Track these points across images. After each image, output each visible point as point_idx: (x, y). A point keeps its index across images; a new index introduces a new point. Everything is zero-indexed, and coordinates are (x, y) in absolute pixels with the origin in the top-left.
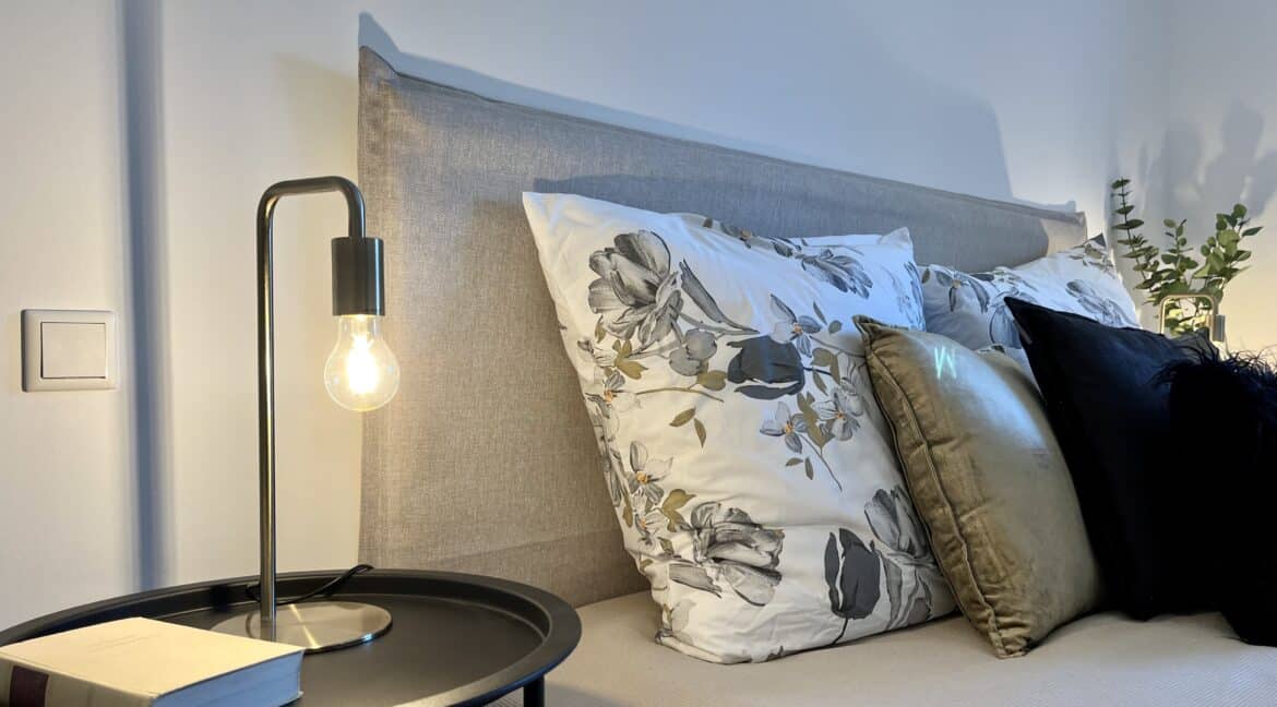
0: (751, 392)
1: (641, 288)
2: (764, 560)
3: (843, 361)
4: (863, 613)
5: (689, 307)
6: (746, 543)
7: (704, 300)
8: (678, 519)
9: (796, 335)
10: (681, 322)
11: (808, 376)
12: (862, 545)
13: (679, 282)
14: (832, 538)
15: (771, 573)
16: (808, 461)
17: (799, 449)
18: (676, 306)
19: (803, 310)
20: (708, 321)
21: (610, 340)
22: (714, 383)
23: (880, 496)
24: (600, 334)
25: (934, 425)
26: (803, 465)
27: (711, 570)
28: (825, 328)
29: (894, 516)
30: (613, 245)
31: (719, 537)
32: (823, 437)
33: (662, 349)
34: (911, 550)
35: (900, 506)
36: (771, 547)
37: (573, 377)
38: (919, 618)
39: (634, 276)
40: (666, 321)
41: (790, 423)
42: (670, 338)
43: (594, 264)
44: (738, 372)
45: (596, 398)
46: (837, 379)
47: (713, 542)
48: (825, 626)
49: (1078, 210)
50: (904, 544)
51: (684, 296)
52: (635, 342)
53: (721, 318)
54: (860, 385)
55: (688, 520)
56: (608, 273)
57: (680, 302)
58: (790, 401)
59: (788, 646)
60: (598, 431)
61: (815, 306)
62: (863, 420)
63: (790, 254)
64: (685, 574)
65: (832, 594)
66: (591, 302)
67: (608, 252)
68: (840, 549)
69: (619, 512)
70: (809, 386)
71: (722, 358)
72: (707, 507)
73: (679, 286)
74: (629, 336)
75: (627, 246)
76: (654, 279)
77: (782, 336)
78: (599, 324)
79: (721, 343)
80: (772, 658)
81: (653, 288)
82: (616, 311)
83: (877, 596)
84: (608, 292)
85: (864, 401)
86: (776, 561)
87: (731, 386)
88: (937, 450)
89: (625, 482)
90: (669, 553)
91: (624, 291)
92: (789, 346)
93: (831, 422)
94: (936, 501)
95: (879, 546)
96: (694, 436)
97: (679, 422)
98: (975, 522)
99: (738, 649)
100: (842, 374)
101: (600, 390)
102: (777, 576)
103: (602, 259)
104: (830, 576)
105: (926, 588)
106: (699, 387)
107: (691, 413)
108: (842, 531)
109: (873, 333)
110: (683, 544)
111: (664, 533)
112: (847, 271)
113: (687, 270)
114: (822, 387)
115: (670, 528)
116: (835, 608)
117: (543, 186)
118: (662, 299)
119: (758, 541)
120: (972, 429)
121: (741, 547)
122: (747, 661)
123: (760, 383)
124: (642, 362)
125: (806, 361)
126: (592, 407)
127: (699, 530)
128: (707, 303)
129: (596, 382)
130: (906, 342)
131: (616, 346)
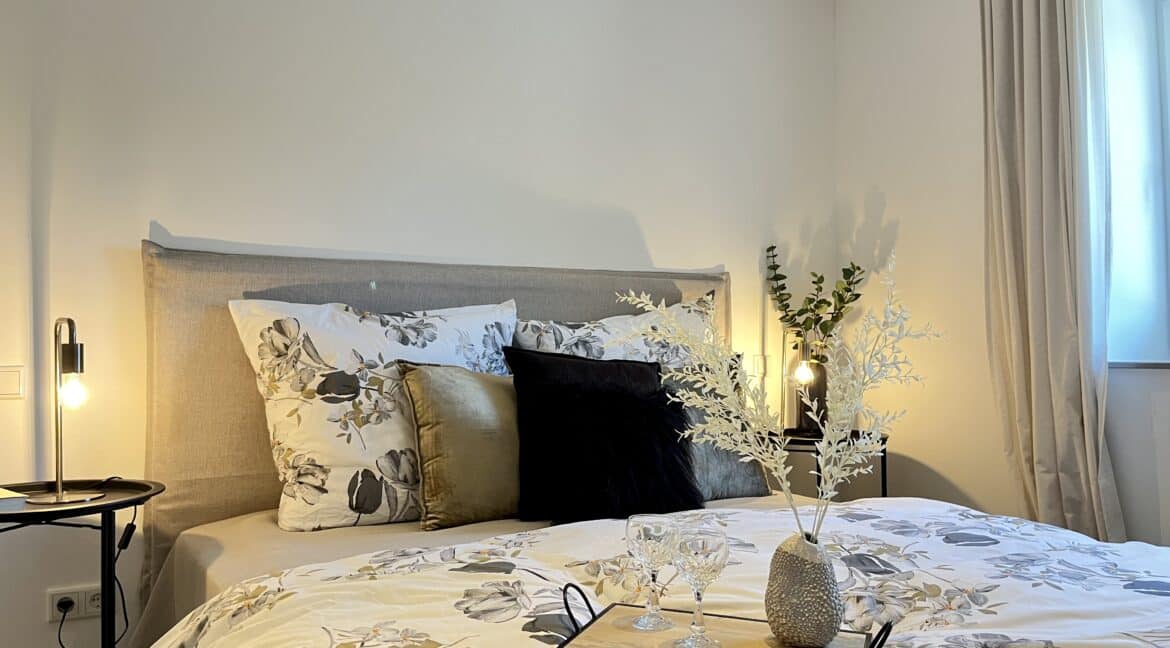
0: (327, 400)
1: (282, 348)
2: (318, 483)
4: (371, 512)
7: (313, 353)
8: (288, 463)
9: (360, 370)
10: (298, 364)
11: (362, 392)
12: (374, 477)
13: (301, 344)
14: (357, 474)
15: (322, 490)
16: (350, 435)
17: (347, 427)
20: (313, 364)
21: (267, 373)
22: (310, 395)
23: (392, 454)
26: (346, 437)
27: (297, 487)
28: (382, 365)
29: (398, 464)
30: (272, 325)
31: (302, 472)
32: (366, 421)
33: (289, 378)
34: (405, 480)
35: (403, 458)
36: (323, 477)
39: (279, 340)
40: (292, 364)
41: (345, 416)
42: (292, 372)
43: (262, 335)
44: (322, 389)
46: (381, 394)
47: (299, 475)
48: (346, 516)
49: (726, 270)
50: (401, 476)
51: (303, 351)
52: (277, 375)
53: (322, 361)
54: (396, 397)
55: (291, 463)
56: (268, 340)
57: (300, 354)
58: (348, 405)
59: (322, 525)
61: (380, 355)
62: (394, 414)
63: (385, 324)
64: (289, 491)
65: (351, 500)
66: (260, 354)
67: (270, 329)
70: (362, 396)
72: (299, 457)
74: (274, 371)
75: (279, 326)
76: (288, 342)
77: (350, 372)
78: (262, 366)
79: (318, 374)
80: (314, 530)
81: (287, 347)
82: (270, 357)
83: (379, 503)
84: (267, 349)
85: (397, 405)
86: (323, 484)
87: (319, 397)
88: (422, 430)
89: (272, 444)
90: (285, 480)
91: (274, 348)
92: (355, 376)
93: (369, 416)
95: (385, 478)
96: (296, 422)
97: (290, 415)
99: (298, 525)
100: (384, 390)
101: (265, 398)
102: (326, 491)
103: (266, 333)
104: (351, 491)
106: (301, 398)
107: (296, 410)
108: (365, 471)
109: (406, 369)
110: (290, 475)
112: (421, 333)
113: (307, 338)
114: (369, 396)
115: (286, 468)
116: (351, 506)
117: (248, 296)
118: (291, 352)
119: (317, 472)
120: (440, 419)
121: (310, 477)
122: (303, 531)
123: (333, 395)
124: (278, 384)
125: (362, 384)
127: (295, 468)
128: (314, 355)
129: (265, 393)
130: (421, 373)
131: (269, 376)
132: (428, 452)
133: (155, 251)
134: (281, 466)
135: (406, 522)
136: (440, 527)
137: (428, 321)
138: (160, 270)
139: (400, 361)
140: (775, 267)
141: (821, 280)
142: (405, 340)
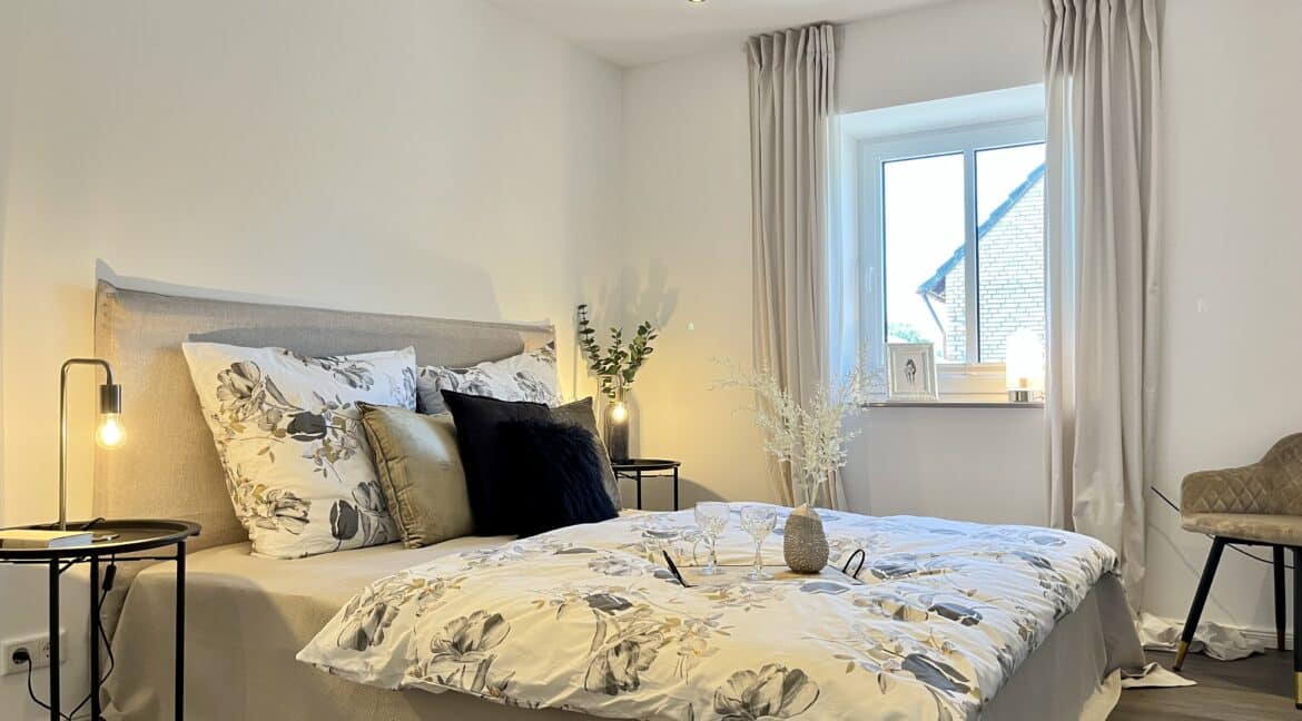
0: (298, 438)
1: (245, 390)
2: (301, 515)
3: (349, 423)
4: (349, 538)
5: (269, 398)
6: (293, 507)
7: (277, 395)
8: (261, 498)
9: (324, 411)
10: (264, 405)
11: (329, 430)
12: (350, 507)
13: (264, 386)
14: (335, 504)
15: (304, 520)
16: (325, 469)
17: (321, 464)
18: (262, 398)
19: (330, 398)
20: (279, 405)
21: (227, 414)
22: (281, 434)
23: (362, 486)
24: (223, 412)
25: (389, 451)
26: (322, 472)
27: (275, 520)
28: (341, 407)
29: (368, 494)
30: (230, 368)
31: (280, 506)
32: (336, 457)
33: (254, 419)
34: (376, 509)
35: (372, 490)
36: (305, 509)
37: (210, 433)
38: (380, 542)
39: (241, 383)
40: (257, 405)
41: (318, 451)
42: (259, 413)
43: (220, 377)
44: (292, 429)
45: (220, 442)
46: (345, 432)
47: (277, 508)
48: (329, 543)
49: (551, 324)
50: (373, 506)
51: (266, 393)
52: (241, 415)
53: (288, 404)
54: (357, 435)
55: (265, 499)
56: (228, 382)
57: (264, 396)
58: (318, 442)
59: (309, 552)
60: (222, 459)
61: (337, 397)
62: (358, 450)
63: (327, 368)
64: (264, 523)
65: (333, 528)
66: (218, 396)
67: (228, 371)
68: (339, 509)
69: (232, 498)
70: (329, 435)
71: (284, 423)
72: (274, 492)
73: (264, 388)
74: (237, 412)
75: (238, 369)
76: (251, 385)
77: (316, 413)
78: (222, 406)
79: (285, 415)
80: (302, 557)
81: (250, 389)
82: (231, 399)
83: (357, 529)
84: (227, 391)
85: (359, 442)
86: (306, 514)
87: (288, 436)
88: (390, 463)
89: (235, 483)
90: (256, 515)
91: (235, 390)
92: (320, 416)
93: (339, 451)
94: (388, 486)
95: (359, 508)
96: (269, 459)
97: (261, 453)
98: (403, 495)
99: (285, 554)
100: (347, 429)
101: (222, 438)
102: (308, 522)
103: (224, 375)
104: (332, 521)
105: (384, 527)
106: (273, 437)
107: (268, 448)
108: (341, 502)
109: (365, 409)
110: (263, 510)
111: (254, 506)
112: (359, 376)
113: (269, 380)
114: (336, 435)
115: (256, 503)
116: (334, 535)
117: (194, 338)
118: (255, 394)
119: (298, 505)
120: (407, 452)
121: (290, 510)
122: (290, 558)
123: (304, 434)
124: (243, 424)
125: (328, 423)
126: (219, 447)
127: (270, 503)
128: (279, 396)
129: (221, 435)
130: (381, 413)
131: (230, 417)
132: (401, 481)
133: (110, 290)
134: (250, 503)
135: (375, 545)
136: (423, 546)
137: (358, 365)
138: (117, 310)
139: (359, 403)
140: (585, 323)
141: (619, 335)
142: (352, 384)
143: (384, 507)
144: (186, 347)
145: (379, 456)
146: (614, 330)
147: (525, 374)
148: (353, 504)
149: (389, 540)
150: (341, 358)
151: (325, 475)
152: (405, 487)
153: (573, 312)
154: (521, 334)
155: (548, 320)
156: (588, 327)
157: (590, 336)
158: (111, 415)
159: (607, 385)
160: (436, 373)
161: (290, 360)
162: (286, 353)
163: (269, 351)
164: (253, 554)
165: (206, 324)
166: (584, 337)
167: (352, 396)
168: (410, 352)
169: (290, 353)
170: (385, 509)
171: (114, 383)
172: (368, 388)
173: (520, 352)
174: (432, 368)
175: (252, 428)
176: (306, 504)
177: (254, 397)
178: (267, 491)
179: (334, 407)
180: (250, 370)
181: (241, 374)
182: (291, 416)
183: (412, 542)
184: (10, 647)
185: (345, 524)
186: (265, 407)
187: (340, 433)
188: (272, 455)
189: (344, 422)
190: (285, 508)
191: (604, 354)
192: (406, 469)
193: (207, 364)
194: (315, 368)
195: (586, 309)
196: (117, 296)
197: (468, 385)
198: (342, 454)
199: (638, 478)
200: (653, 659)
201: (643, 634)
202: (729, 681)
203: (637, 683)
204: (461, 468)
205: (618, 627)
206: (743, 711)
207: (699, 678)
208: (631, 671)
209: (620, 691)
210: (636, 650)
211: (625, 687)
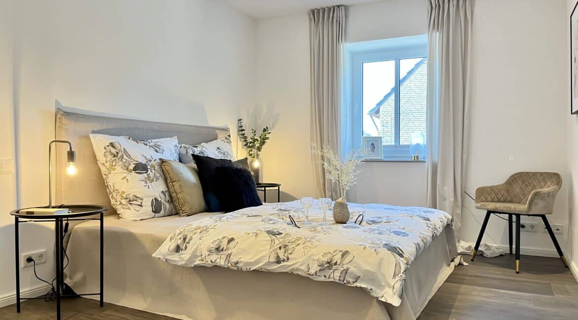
0: (137, 173)
1: (115, 153)
2: (140, 204)
3: (156, 167)
4: (159, 213)
5: (125, 157)
6: (136, 201)
8: (123, 197)
9: (147, 162)
10: (123, 160)
11: (149, 170)
14: (153, 200)
15: (141, 205)
17: (147, 183)
18: (122, 157)
19: (149, 157)
20: (128, 159)
21: (108, 163)
22: (131, 171)
23: (163, 192)
24: (106, 162)
25: (173, 178)
26: (147, 187)
27: (129, 206)
28: (153, 161)
29: (165, 195)
30: (109, 144)
32: (152, 181)
33: (119, 165)
35: (167, 194)
36: (141, 201)
37: (100, 169)
38: (170, 214)
39: (113, 151)
40: (120, 160)
41: (145, 179)
42: (121, 163)
43: (105, 148)
44: (135, 169)
45: (105, 174)
46: (155, 170)
47: (130, 201)
48: (151, 215)
50: (167, 200)
51: (124, 155)
52: (114, 164)
53: (132, 159)
54: (160, 172)
55: (125, 197)
56: (108, 150)
57: (123, 156)
58: (145, 175)
59: (143, 218)
60: (105, 181)
61: (151, 156)
62: (160, 178)
63: (146, 145)
64: (124, 207)
65: (152, 209)
66: (105, 156)
67: (108, 146)
68: (154, 201)
69: (110, 197)
70: (149, 172)
71: (132, 167)
72: (129, 194)
73: (123, 153)
74: (112, 162)
75: (112, 145)
76: (118, 151)
77: (144, 163)
78: (106, 160)
79: (132, 163)
80: (141, 220)
81: (117, 153)
82: (110, 157)
83: (161, 209)
84: (108, 154)
85: (160, 175)
86: (142, 203)
87: (133, 172)
88: (174, 183)
89: (112, 191)
90: (121, 203)
91: (111, 153)
92: (145, 164)
93: (153, 179)
94: (173, 192)
95: (162, 201)
96: (126, 181)
97: (123, 179)
98: (180, 196)
99: (134, 219)
101: (106, 173)
102: (142, 206)
103: (107, 147)
104: (152, 206)
105: (171, 209)
106: (127, 172)
107: (126, 177)
108: (155, 199)
109: (163, 161)
110: (124, 201)
112: (159, 148)
113: (124, 149)
114: (152, 172)
115: (121, 199)
116: (153, 211)
117: (93, 132)
118: (120, 155)
119: (138, 200)
120: (180, 179)
122: (136, 221)
123: (139, 171)
124: (116, 167)
125: (149, 167)
126: (104, 176)
127: (127, 199)
128: (129, 156)
129: (105, 171)
130: (169, 163)
131: (110, 164)
132: (178, 190)
133: (62, 113)
134: (119, 198)
135: (168, 216)
136: (188, 216)
137: (158, 144)
138: (65, 121)
139: (160, 159)
140: (241, 127)
141: (255, 132)
142: (157, 151)
143: (171, 201)
144: (91, 136)
145: (169, 180)
146: (253, 130)
147: (220, 148)
148: (159, 199)
149: (173, 213)
150: (150, 141)
151: (149, 188)
152: (180, 193)
153: (236, 122)
154: (217, 131)
155: (227, 126)
156: (242, 128)
157: (243, 132)
158: (72, 163)
159: (251, 152)
160: (186, 147)
161: (131, 141)
162: (129, 139)
163: (122, 137)
164: (120, 219)
165: (98, 127)
166: (241, 133)
167: (157, 156)
168: (175, 138)
169: (131, 138)
170: (172, 201)
171: (73, 150)
172: (163, 153)
173: (216, 139)
174: (184, 145)
175: (119, 169)
176: (142, 199)
177: (119, 156)
178: (125, 194)
179: (150, 161)
180: (117, 145)
181: (113, 147)
182: (134, 164)
183: (184, 214)
184: (26, 256)
185: (157, 208)
186: (124, 160)
187: (153, 171)
188: (127, 180)
189: (154, 167)
190: (133, 201)
191: (249, 140)
192: (180, 186)
193: (100, 142)
194: (141, 145)
195: (241, 121)
196: (64, 115)
197: (199, 152)
198: (155, 179)
199: (265, 190)
200: (294, 250)
201: (289, 242)
202: (322, 256)
203: (288, 259)
204: (200, 185)
205: (279, 240)
206: (328, 265)
207: (312, 255)
208: (286, 255)
209: (282, 262)
210: (287, 248)
211: (284, 261)
